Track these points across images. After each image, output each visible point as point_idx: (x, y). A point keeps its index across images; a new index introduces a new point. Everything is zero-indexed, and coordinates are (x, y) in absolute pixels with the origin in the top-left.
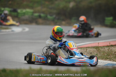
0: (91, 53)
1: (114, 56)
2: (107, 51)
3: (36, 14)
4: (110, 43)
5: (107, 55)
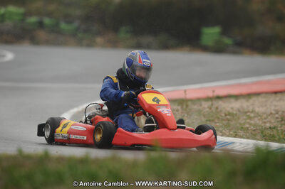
1: (224, 122)
2: (208, 109)
3: (33, 19)
4: (214, 91)
5: (207, 121)
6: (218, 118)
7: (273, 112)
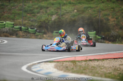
0: (67, 67)
2: (84, 65)
4: (87, 58)
6: (88, 69)
7: (112, 66)
